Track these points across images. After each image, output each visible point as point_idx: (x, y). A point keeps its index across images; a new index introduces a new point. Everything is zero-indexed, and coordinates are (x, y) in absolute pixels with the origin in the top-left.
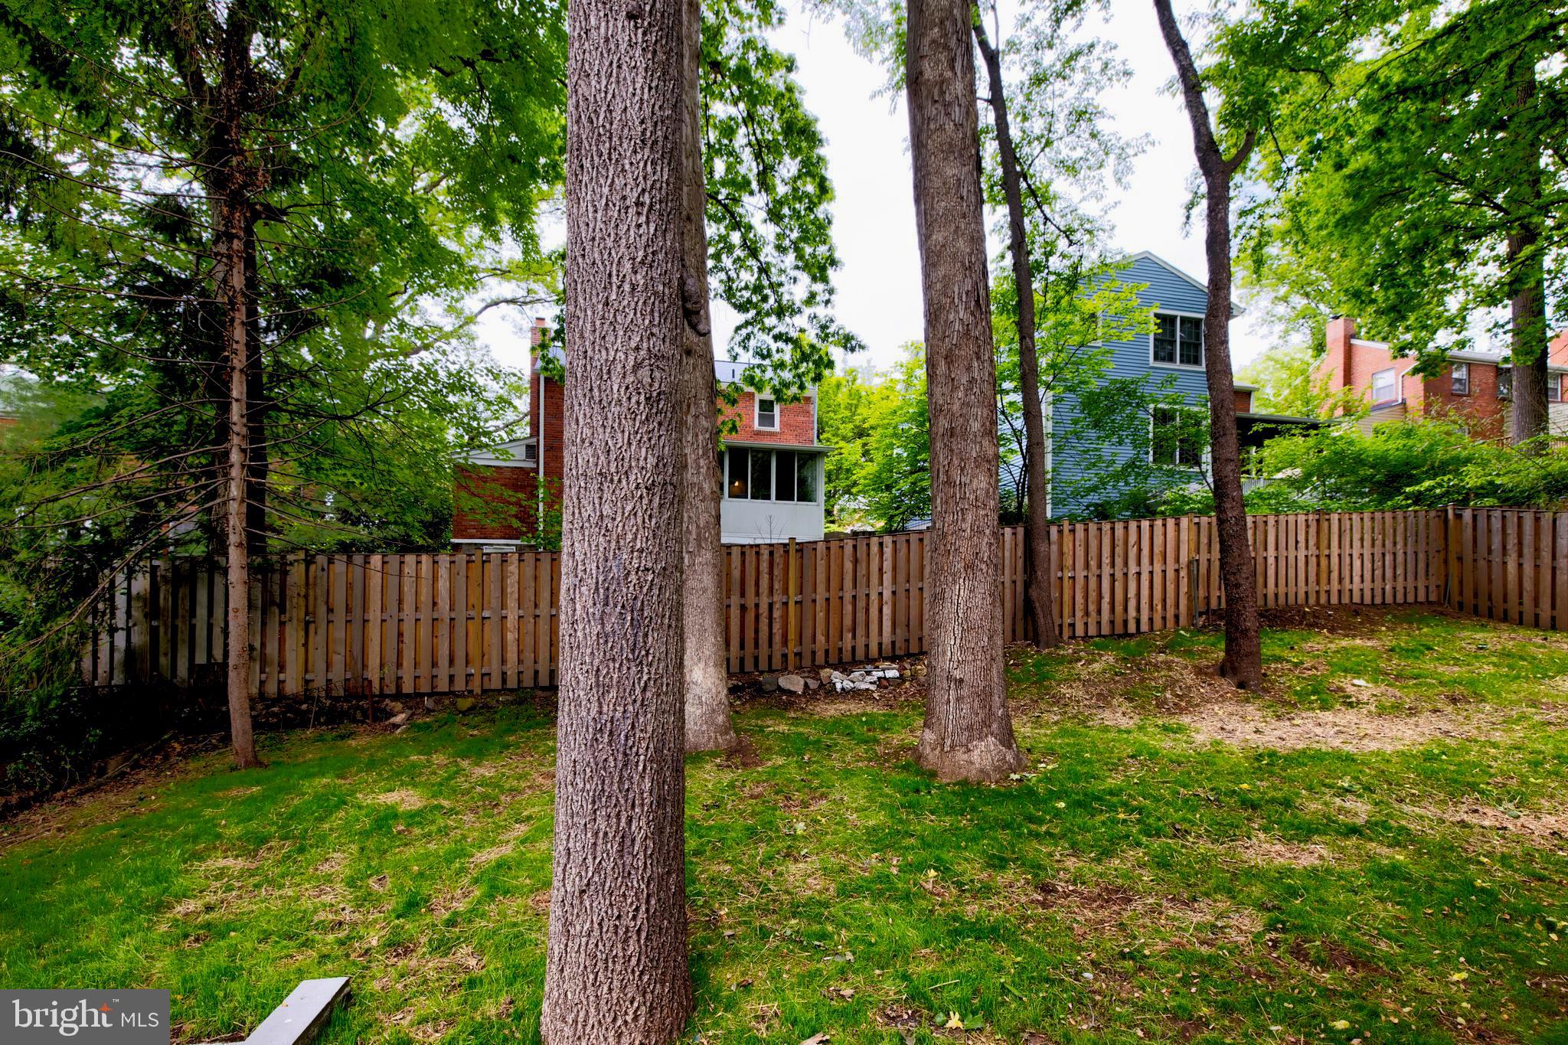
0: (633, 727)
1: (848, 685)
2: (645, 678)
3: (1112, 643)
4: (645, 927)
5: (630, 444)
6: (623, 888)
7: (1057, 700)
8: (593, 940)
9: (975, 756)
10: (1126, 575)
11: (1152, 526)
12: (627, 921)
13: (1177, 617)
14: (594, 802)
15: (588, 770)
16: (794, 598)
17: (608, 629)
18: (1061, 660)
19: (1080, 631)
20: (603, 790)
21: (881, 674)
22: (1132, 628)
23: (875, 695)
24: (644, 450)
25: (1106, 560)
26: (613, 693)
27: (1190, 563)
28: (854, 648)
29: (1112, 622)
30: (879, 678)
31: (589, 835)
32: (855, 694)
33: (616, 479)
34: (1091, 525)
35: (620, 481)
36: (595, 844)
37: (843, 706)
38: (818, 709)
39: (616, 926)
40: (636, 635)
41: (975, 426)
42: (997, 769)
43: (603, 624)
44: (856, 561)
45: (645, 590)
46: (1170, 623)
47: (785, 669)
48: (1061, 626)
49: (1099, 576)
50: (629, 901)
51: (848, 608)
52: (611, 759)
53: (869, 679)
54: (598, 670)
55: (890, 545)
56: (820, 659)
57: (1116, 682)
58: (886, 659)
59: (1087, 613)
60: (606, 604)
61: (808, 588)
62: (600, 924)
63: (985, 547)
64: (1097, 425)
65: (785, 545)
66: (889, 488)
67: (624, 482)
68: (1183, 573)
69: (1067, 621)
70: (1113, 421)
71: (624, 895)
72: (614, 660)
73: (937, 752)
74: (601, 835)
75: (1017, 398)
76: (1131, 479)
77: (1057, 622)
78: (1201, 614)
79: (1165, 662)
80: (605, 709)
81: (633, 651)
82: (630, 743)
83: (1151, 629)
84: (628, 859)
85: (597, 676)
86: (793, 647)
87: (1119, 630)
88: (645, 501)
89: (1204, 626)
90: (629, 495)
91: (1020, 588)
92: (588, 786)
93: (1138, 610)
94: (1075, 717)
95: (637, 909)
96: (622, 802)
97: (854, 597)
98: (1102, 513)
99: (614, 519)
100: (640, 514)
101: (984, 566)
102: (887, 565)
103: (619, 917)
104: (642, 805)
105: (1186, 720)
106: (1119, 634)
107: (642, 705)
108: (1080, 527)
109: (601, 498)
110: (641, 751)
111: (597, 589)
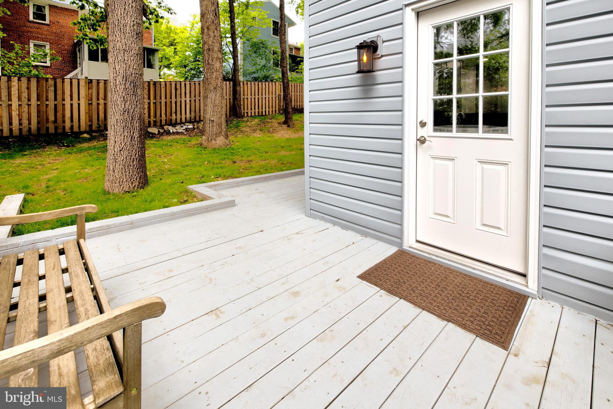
0: (134, 111)
1: (175, 131)
2: (137, 99)
3: (258, 117)
4: (138, 159)
5: (132, 43)
6: (132, 149)
7: (242, 132)
8: (124, 162)
9: (218, 142)
10: (262, 98)
11: (269, 84)
12: (133, 157)
13: (275, 110)
14: (123, 128)
15: (121, 121)
16: (152, 101)
17: (127, 87)
18: (243, 122)
19: (249, 115)
20: (126, 126)
21: (186, 127)
22: (264, 114)
23: (185, 133)
24: (135, 45)
25: (257, 93)
26: (128, 102)
27: (279, 95)
28: (176, 119)
29: (258, 112)
30: (186, 128)
31: (122, 136)
32: (178, 133)
33: (128, 51)
34: (252, 82)
35: (129, 52)
36: (124, 139)
37: (174, 137)
38: (164, 138)
39: (130, 158)
40: (134, 89)
41: (216, 49)
42: (224, 145)
43: (125, 86)
44: (176, 89)
45: (136, 78)
46: (274, 112)
47: (149, 126)
48: (244, 113)
49: (255, 98)
50: (134, 152)
51: (174, 105)
52: (128, 118)
53: (182, 128)
54: (124, 97)
55: (189, 84)
56: (163, 122)
57: (258, 126)
58: (187, 123)
59: (251, 109)
60: (126, 81)
61: (158, 98)
62: (126, 158)
63: (219, 83)
64: (255, 52)
65: (148, 82)
66: (185, 66)
67: (131, 52)
68: (277, 98)
69: (246, 111)
70: (260, 52)
71: (132, 151)
72: (128, 94)
73: (207, 142)
74: (126, 136)
75: (230, 40)
76: (265, 71)
77: (243, 111)
78: (281, 110)
79: (271, 121)
80: (126, 106)
81: (134, 93)
82: (133, 114)
83: (269, 114)
84: (133, 142)
85: (124, 98)
86: (152, 119)
87: (260, 114)
88: (136, 57)
89: (282, 113)
90: (132, 55)
91: (231, 100)
92: (121, 125)
93: (265, 108)
94: (247, 135)
95: (136, 154)
96: (131, 128)
97: (176, 102)
98: (256, 79)
99: (128, 61)
100: (135, 60)
101: (219, 88)
102: (188, 91)
103: (131, 156)
104: (137, 129)
105: (274, 135)
106: (260, 115)
107: (136, 106)
108: (249, 83)
109: (124, 55)
110: (136, 117)
111: (123, 77)
